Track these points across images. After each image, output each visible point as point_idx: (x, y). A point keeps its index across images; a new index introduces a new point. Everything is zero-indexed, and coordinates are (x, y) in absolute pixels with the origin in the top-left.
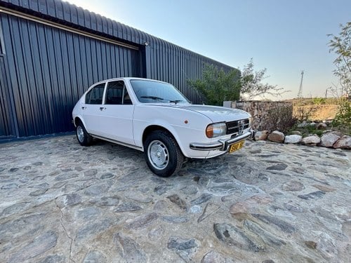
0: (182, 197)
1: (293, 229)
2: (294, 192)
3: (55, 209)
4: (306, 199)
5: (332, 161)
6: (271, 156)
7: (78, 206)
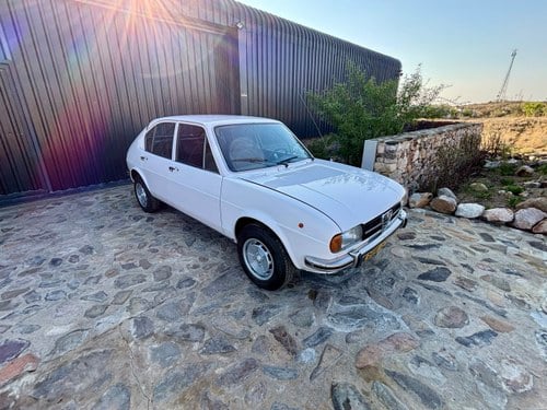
0: (291, 331)
1: (439, 402)
2: (451, 331)
3: (122, 343)
4: (467, 345)
5: (522, 264)
6: (430, 246)
7: (150, 339)
